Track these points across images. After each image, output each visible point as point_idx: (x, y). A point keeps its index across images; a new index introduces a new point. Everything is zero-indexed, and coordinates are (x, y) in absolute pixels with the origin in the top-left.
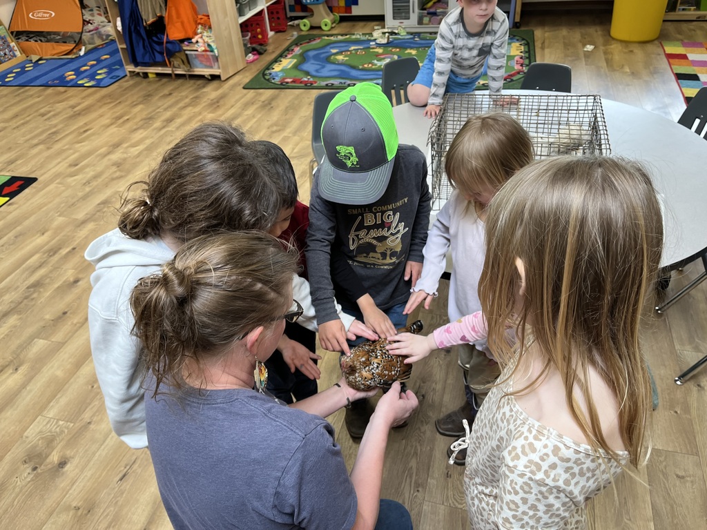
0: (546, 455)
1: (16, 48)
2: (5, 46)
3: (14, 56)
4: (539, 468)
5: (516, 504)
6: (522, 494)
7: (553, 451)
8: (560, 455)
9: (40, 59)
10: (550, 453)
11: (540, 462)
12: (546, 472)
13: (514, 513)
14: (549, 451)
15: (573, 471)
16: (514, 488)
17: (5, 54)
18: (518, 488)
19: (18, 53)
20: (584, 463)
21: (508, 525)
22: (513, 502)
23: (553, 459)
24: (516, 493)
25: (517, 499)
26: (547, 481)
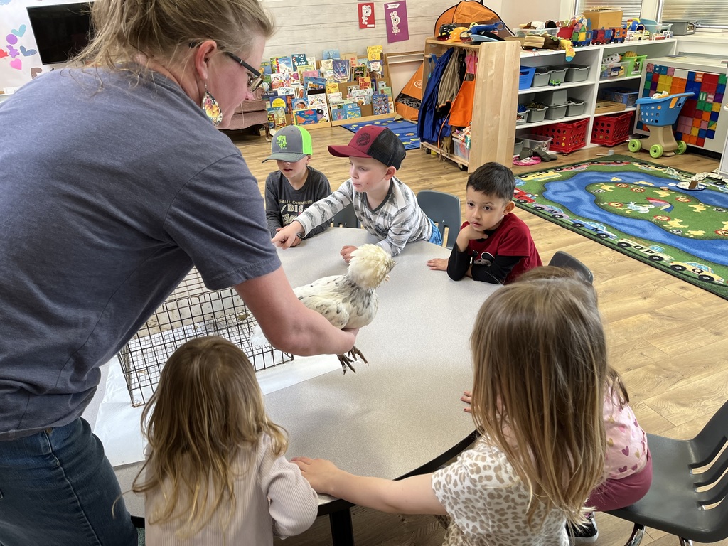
0: (490, 467)
1: (392, 106)
2: (384, 103)
3: (388, 112)
4: (478, 471)
5: (451, 480)
6: (457, 478)
7: (495, 468)
8: (499, 473)
9: (401, 119)
10: (493, 468)
11: (482, 468)
12: (481, 477)
13: (446, 483)
14: (493, 466)
15: (501, 493)
16: (458, 470)
17: (380, 109)
18: (459, 472)
19: (392, 111)
20: (513, 493)
21: (438, 487)
22: (451, 477)
23: (491, 473)
24: (456, 474)
25: (454, 477)
26: (478, 483)
